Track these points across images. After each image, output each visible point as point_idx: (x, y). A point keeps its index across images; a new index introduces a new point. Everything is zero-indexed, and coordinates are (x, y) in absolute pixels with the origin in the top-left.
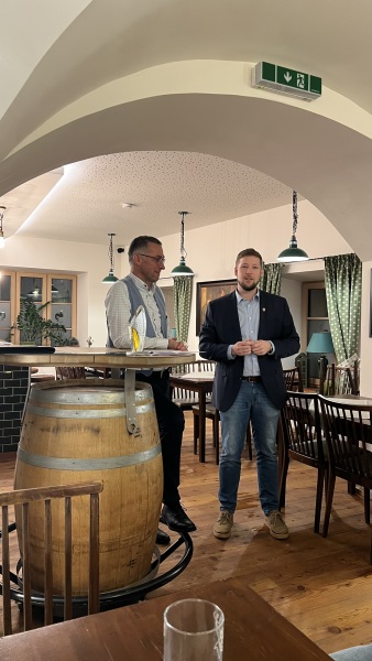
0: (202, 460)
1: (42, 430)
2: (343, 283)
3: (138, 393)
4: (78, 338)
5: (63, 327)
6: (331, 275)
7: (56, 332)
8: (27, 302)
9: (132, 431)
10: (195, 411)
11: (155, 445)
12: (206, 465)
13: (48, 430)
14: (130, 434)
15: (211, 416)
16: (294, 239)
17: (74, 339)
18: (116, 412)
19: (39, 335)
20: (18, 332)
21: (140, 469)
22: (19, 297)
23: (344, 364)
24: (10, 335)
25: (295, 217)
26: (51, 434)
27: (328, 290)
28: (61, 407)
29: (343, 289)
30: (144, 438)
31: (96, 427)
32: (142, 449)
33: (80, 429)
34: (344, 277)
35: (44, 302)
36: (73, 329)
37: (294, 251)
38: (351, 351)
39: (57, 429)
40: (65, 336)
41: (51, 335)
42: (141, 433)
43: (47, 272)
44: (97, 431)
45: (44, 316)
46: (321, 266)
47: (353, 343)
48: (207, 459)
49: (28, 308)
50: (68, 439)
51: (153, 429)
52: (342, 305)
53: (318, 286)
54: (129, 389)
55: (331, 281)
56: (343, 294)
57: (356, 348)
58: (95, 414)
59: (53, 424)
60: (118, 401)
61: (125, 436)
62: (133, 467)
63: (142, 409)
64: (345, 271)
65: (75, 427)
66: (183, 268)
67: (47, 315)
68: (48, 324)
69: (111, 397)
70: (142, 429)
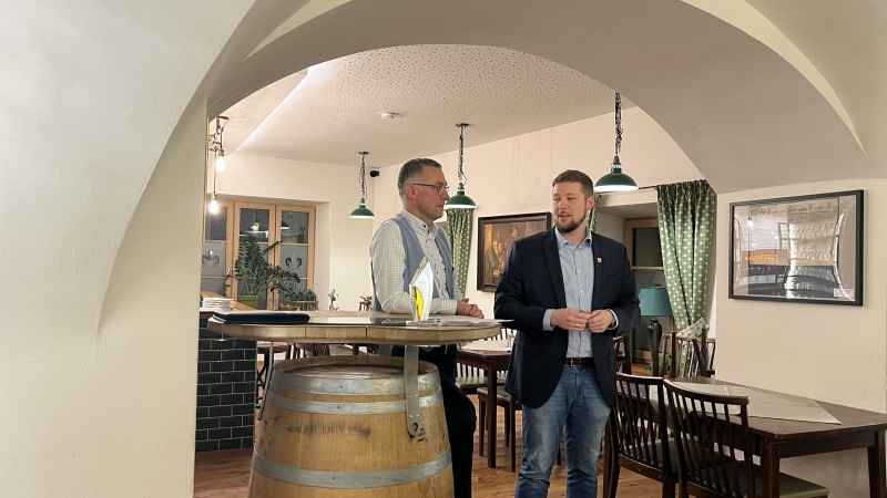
0: (492, 464)
1: (290, 430)
2: (684, 221)
3: (421, 379)
4: (315, 291)
5: (295, 276)
6: (667, 210)
7: (286, 283)
8: (248, 242)
9: (413, 433)
10: (481, 395)
11: (444, 452)
12: (498, 472)
13: (298, 430)
14: (412, 437)
15: (504, 403)
16: (617, 161)
17: (310, 292)
18: (392, 406)
19: (264, 287)
20: (235, 283)
21: (424, 487)
22: (238, 235)
23: (686, 332)
24: (226, 286)
25: (619, 132)
26: (302, 436)
27: (663, 230)
28: (316, 398)
29: (683, 228)
30: (430, 443)
31: (365, 426)
32: (427, 459)
33: (342, 429)
34: (685, 213)
35: (271, 243)
36: (310, 278)
37: (617, 177)
38: (695, 314)
39: (311, 429)
40: (298, 288)
41: (279, 286)
42: (427, 435)
43: (276, 203)
44: (367, 433)
45: (271, 262)
46: (652, 197)
47: (698, 303)
48: (498, 462)
49: (250, 250)
50: (325, 443)
51: (441, 429)
52: (683, 251)
53: (647, 224)
54: (410, 374)
55: (667, 218)
56: (683, 236)
57: (703, 310)
58: (363, 408)
59: (305, 421)
60: (395, 391)
61: (405, 439)
62: (416, 484)
63: (425, 402)
64: (686, 205)
65: (336, 426)
66: (462, 198)
67: (275, 260)
68: (276, 272)
69: (387, 384)
70: (427, 430)
